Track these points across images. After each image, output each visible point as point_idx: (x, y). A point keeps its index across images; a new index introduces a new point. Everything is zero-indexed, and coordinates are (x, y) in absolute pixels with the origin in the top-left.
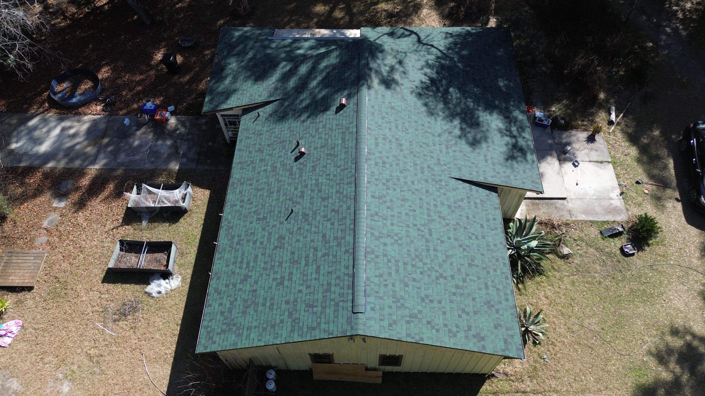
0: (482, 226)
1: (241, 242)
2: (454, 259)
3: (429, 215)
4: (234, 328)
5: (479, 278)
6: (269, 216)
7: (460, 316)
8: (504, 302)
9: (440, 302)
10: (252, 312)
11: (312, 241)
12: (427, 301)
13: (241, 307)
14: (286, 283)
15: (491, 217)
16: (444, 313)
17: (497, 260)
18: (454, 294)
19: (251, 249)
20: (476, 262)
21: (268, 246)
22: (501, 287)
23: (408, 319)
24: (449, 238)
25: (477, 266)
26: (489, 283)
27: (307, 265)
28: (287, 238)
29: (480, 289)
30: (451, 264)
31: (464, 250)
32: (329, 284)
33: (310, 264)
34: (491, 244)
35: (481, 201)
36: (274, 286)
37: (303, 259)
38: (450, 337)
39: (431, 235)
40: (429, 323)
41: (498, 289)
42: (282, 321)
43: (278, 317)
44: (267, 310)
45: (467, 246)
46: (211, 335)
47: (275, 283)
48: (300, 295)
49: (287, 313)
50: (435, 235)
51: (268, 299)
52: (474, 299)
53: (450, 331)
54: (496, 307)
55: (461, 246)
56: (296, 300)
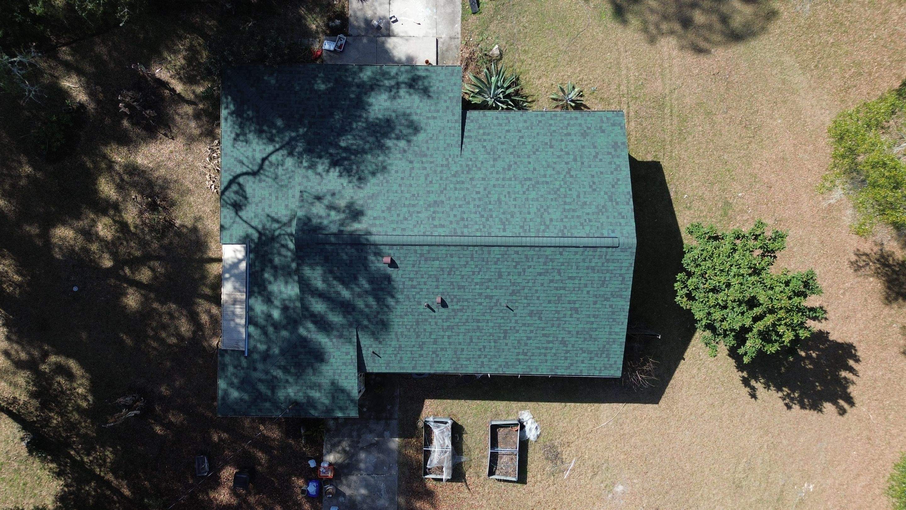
0: (508, 131)
1: (525, 351)
2: (549, 160)
3: (510, 179)
4: (607, 346)
5: (562, 140)
6: (504, 328)
7: (601, 160)
8: (579, 121)
9: (593, 176)
10: (597, 333)
11: (542, 285)
12: (594, 187)
13: (590, 343)
14: (577, 306)
15: (495, 122)
16: (602, 173)
17: (540, 122)
18: (582, 163)
19: (535, 341)
20: (547, 141)
21: (536, 325)
22: (566, 122)
23: (614, 203)
24: (529, 163)
25: (551, 140)
26: (565, 131)
27: (564, 288)
28: (533, 308)
29: (572, 140)
30: (555, 163)
31: (537, 150)
32: (588, 268)
33: (564, 285)
34: (525, 125)
35: (479, 128)
36: (578, 316)
37: (558, 292)
38: (621, 170)
39: (530, 179)
40: (613, 187)
41: (568, 124)
42: (611, 306)
43: (606, 310)
44: (598, 320)
45: (533, 146)
46: (608, 366)
47: (575, 315)
48: (591, 293)
49: (605, 303)
50: (530, 175)
51: (588, 320)
52: (583, 147)
53: (616, 169)
54: (585, 128)
55: (534, 153)
56: (595, 296)
